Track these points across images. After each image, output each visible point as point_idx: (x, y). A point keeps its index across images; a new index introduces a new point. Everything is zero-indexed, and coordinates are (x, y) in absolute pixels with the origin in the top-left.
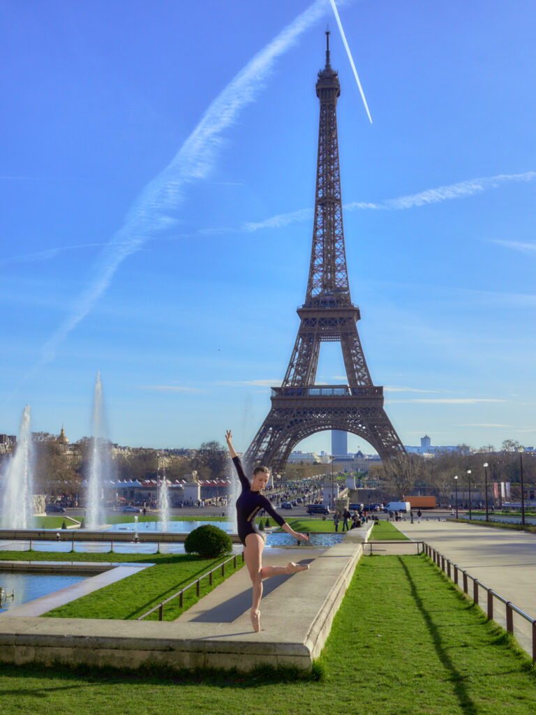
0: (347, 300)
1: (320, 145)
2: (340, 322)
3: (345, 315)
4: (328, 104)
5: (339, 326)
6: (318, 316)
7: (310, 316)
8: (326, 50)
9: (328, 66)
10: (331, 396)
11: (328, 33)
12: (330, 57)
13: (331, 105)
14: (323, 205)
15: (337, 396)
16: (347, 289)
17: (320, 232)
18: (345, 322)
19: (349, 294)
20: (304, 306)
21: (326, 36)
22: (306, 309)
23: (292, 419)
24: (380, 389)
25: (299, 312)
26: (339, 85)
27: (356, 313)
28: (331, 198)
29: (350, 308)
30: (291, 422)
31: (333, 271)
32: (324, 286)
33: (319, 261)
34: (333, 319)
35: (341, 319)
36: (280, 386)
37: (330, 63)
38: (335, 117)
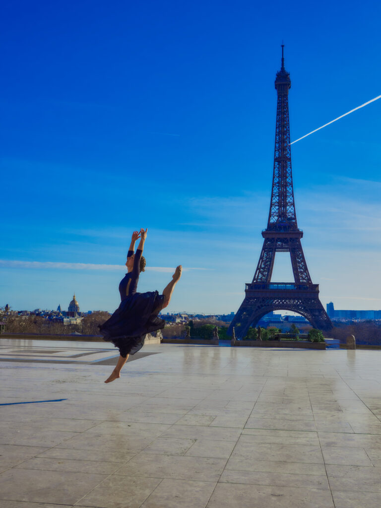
0: (295, 225)
1: (277, 121)
2: (290, 241)
3: (294, 236)
4: (283, 94)
5: (290, 243)
6: (276, 236)
7: (270, 237)
8: (281, 57)
9: (283, 69)
10: (284, 290)
11: (283, 46)
12: (284, 62)
13: (285, 95)
14: (279, 162)
15: (289, 290)
16: (295, 219)
17: (277, 180)
18: (293, 241)
19: (296, 222)
20: (266, 230)
21: (282, 48)
22: (267, 232)
23: (259, 305)
24: (317, 286)
25: (264, 234)
26: (290, 81)
27: (301, 234)
28: (284, 158)
29: (297, 231)
30: (259, 307)
31: (285, 206)
32: (279, 216)
33: (276, 200)
34: (286, 239)
35: (291, 238)
36: (251, 283)
37: (284, 67)
38: (288, 103)
